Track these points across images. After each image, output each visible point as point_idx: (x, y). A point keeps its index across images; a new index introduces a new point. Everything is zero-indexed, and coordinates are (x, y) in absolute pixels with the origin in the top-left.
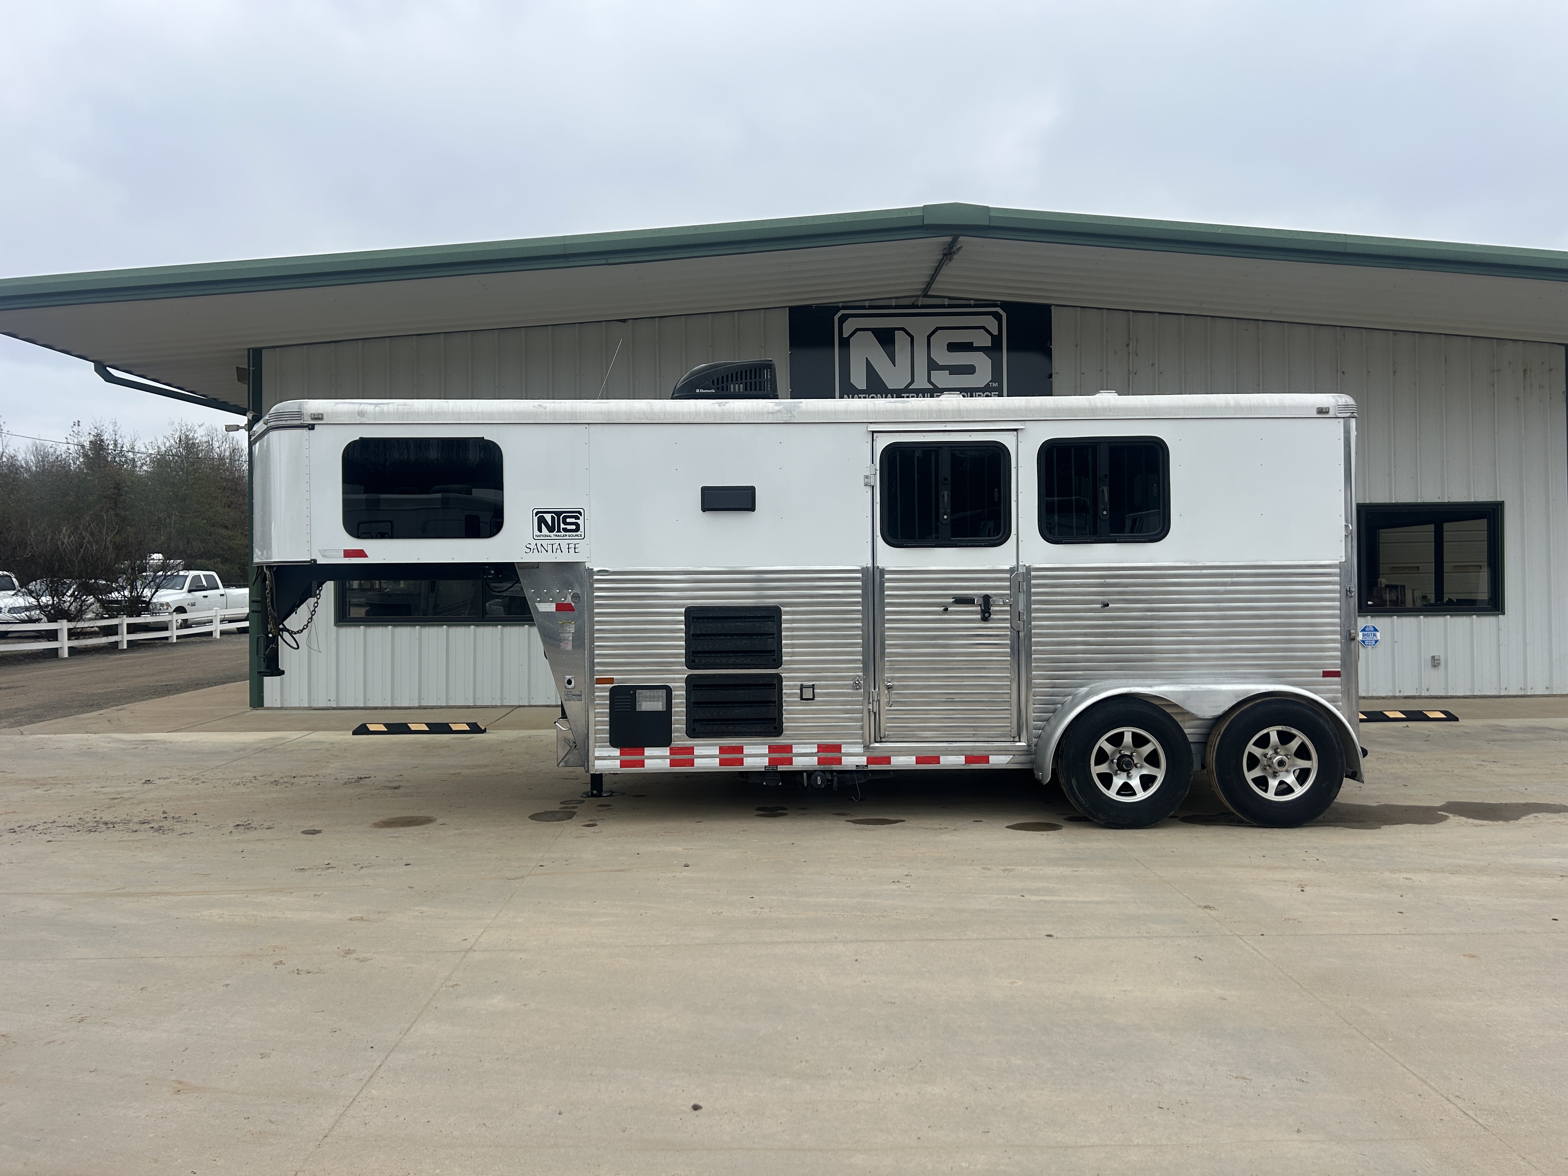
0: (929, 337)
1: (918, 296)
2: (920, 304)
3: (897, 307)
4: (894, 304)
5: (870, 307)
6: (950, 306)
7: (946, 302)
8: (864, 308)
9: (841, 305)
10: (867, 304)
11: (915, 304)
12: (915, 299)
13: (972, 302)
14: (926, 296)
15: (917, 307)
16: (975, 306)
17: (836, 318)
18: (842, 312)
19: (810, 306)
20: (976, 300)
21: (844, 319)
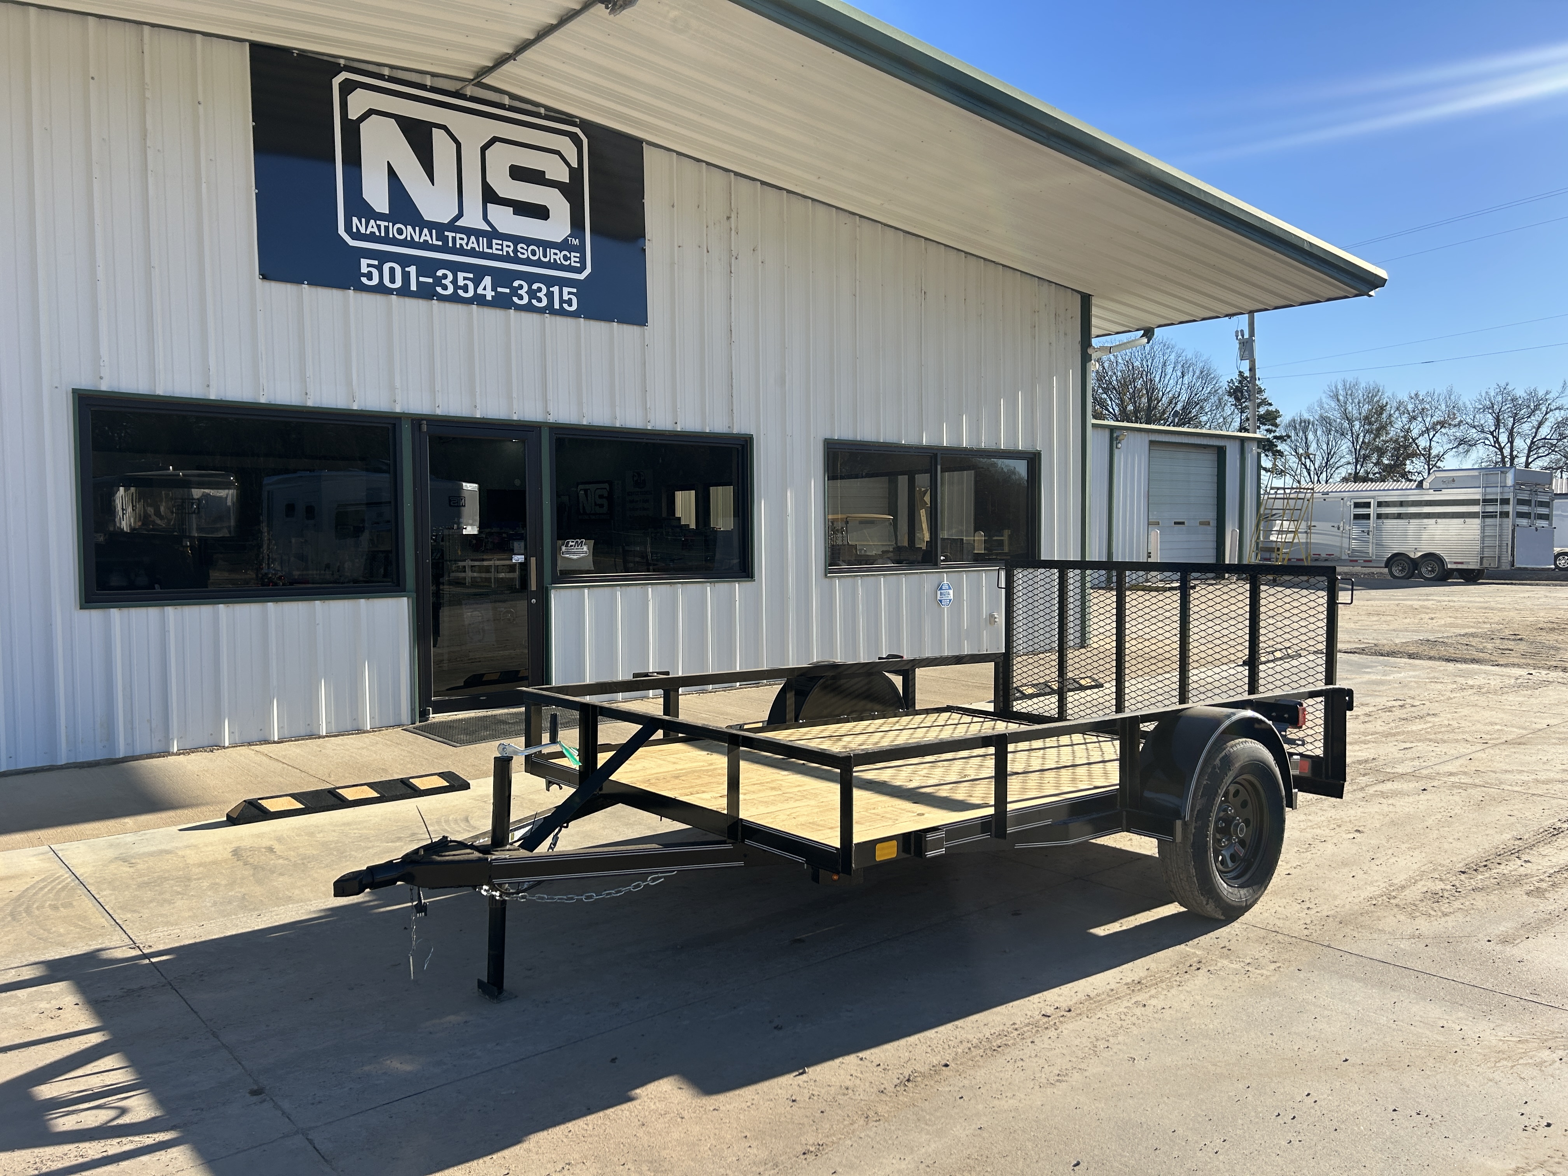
0: (484, 149)
1: (470, 81)
2: (471, 94)
3: (433, 90)
4: (428, 84)
5: (391, 79)
6: (511, 109)
7: (506, 101)
8: (381, 77)
9: (342, 62)
10: (385, 72)
11: (461, 92)
12: (464, 84)
13: (542, 111)
14: (478, 81)
15: (463, 97)
16: (547, 117)
17: (336, 81)
18: (344, 76)
19: (286, 51)
20: (547, 108)
21: (348, 87)
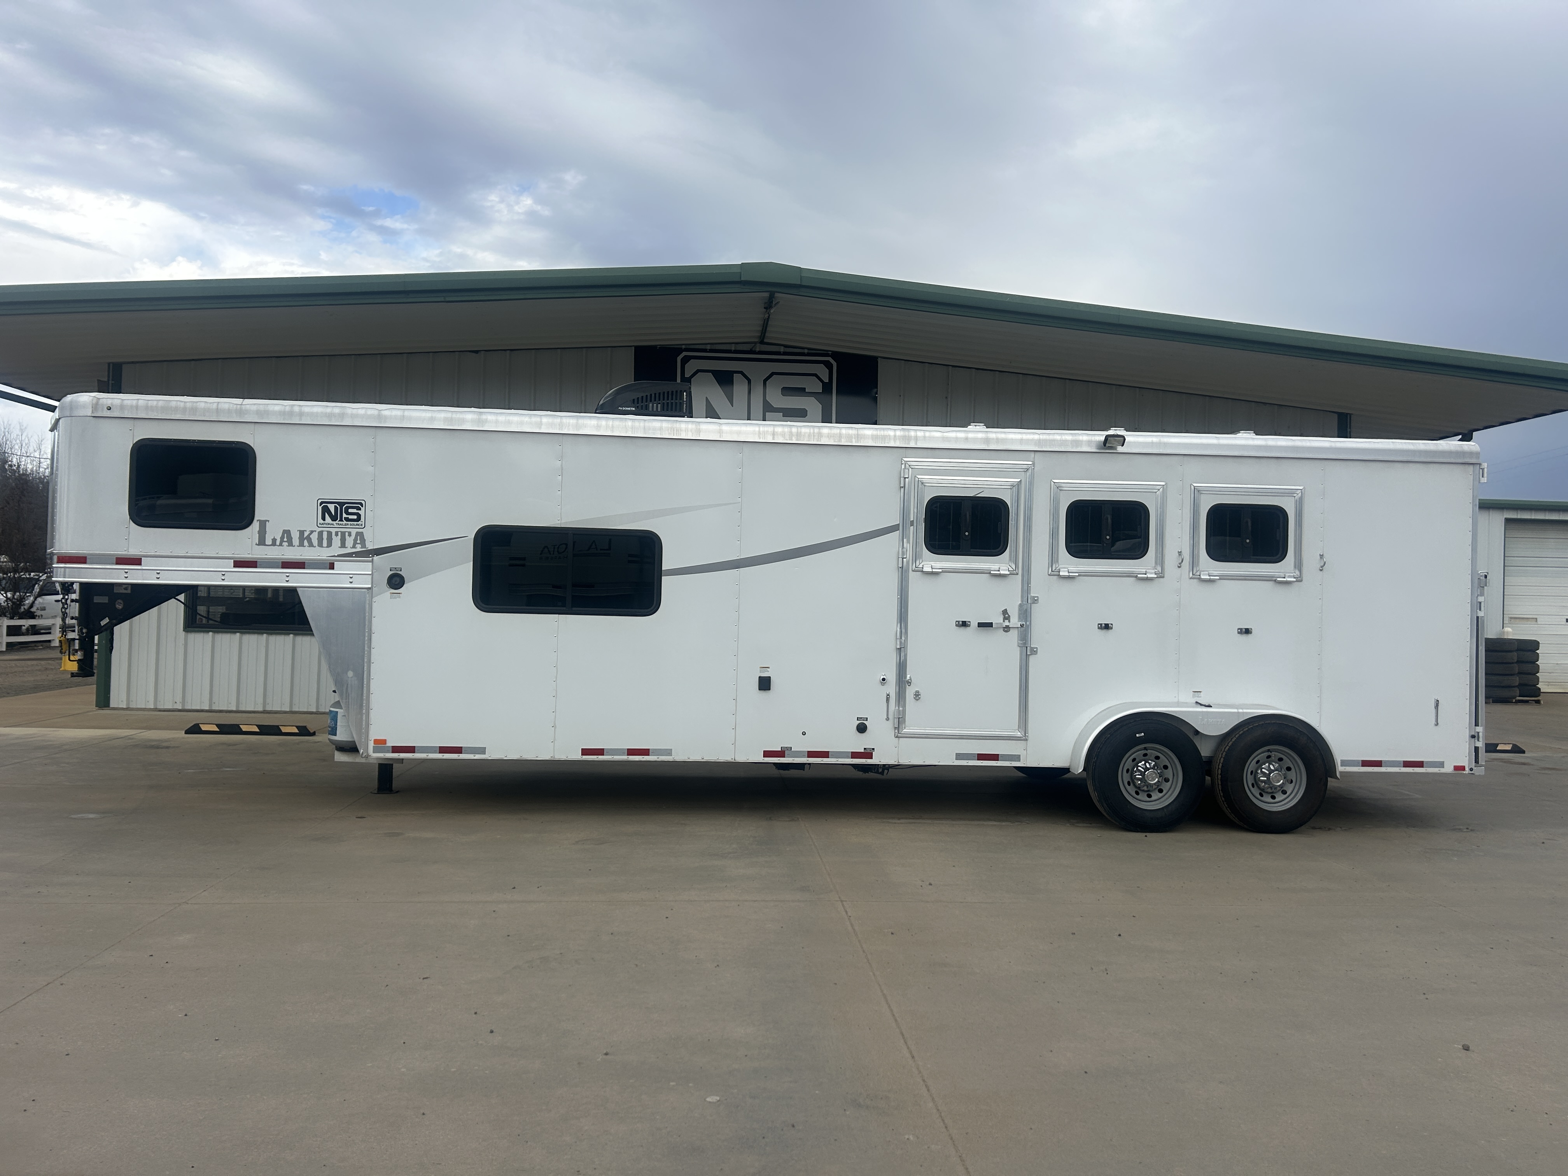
0: (765, 381)
1: (755, 343)
2: (758, 350)
3: (736, 352)
4: (733, 349)
5: (711, 351)
6: (785, 354)
7: (782, 349)
8: (705, 351)
9: (683, 347)
10: (708, 347)
11: (753, 350)
12: (754, 344)
13: (806, 351)
14: (762, 342)
15: (754, 353)
16: (808, 355)
17: (679, 359)
18: (684, 354)
19: (655, 347)
20: (809, 349)
21: (686, 360)
